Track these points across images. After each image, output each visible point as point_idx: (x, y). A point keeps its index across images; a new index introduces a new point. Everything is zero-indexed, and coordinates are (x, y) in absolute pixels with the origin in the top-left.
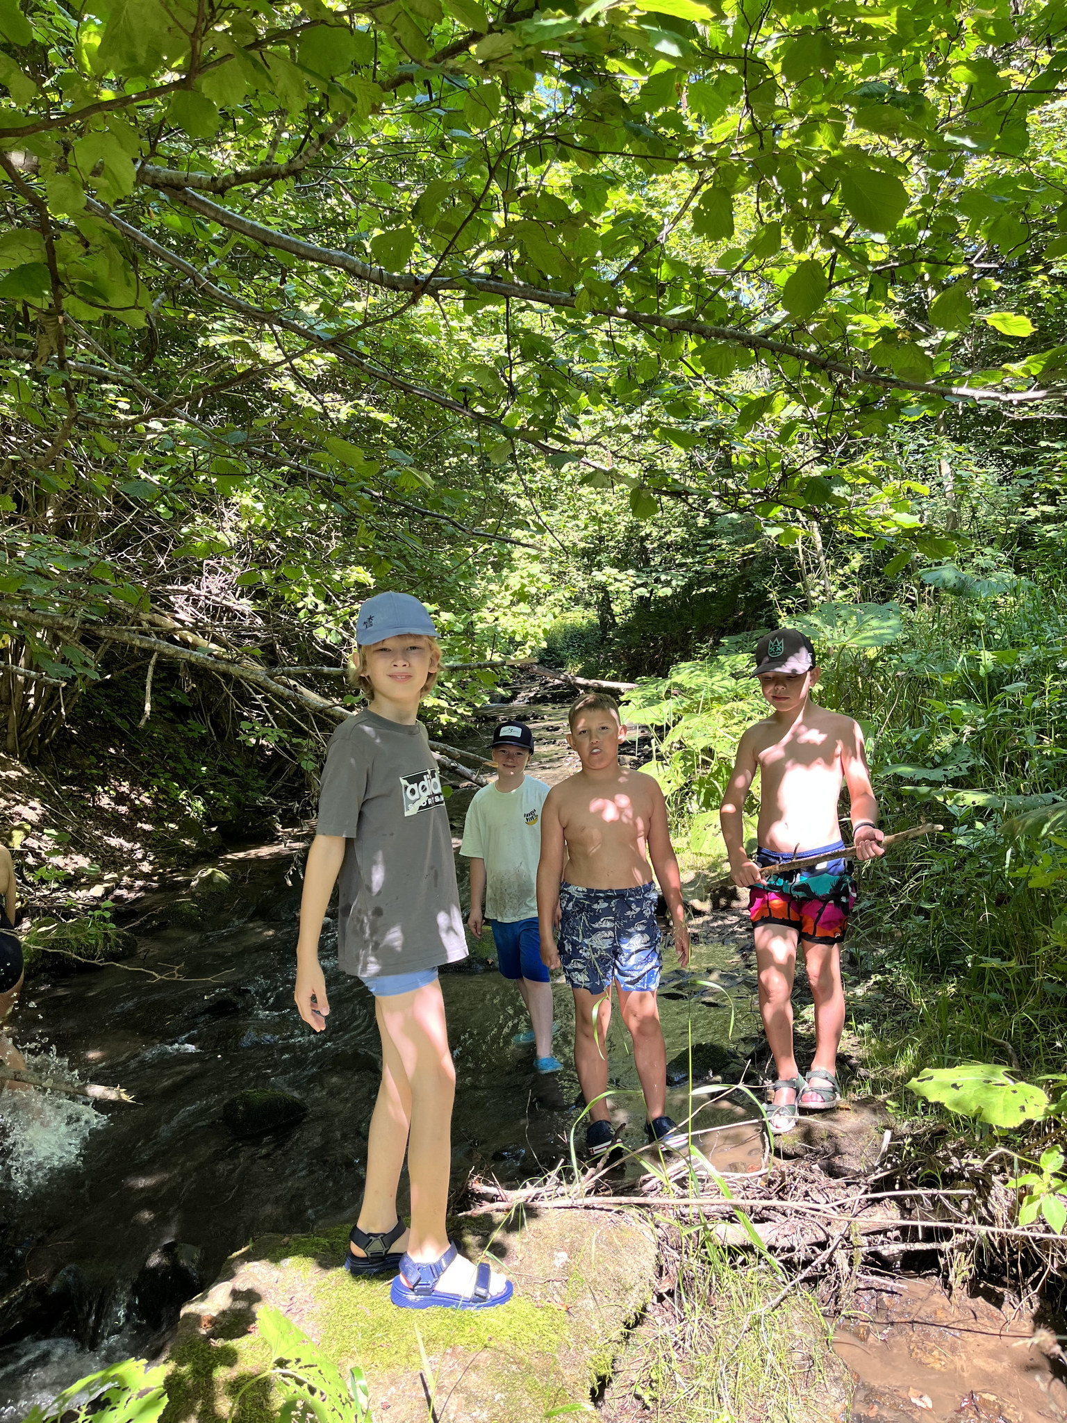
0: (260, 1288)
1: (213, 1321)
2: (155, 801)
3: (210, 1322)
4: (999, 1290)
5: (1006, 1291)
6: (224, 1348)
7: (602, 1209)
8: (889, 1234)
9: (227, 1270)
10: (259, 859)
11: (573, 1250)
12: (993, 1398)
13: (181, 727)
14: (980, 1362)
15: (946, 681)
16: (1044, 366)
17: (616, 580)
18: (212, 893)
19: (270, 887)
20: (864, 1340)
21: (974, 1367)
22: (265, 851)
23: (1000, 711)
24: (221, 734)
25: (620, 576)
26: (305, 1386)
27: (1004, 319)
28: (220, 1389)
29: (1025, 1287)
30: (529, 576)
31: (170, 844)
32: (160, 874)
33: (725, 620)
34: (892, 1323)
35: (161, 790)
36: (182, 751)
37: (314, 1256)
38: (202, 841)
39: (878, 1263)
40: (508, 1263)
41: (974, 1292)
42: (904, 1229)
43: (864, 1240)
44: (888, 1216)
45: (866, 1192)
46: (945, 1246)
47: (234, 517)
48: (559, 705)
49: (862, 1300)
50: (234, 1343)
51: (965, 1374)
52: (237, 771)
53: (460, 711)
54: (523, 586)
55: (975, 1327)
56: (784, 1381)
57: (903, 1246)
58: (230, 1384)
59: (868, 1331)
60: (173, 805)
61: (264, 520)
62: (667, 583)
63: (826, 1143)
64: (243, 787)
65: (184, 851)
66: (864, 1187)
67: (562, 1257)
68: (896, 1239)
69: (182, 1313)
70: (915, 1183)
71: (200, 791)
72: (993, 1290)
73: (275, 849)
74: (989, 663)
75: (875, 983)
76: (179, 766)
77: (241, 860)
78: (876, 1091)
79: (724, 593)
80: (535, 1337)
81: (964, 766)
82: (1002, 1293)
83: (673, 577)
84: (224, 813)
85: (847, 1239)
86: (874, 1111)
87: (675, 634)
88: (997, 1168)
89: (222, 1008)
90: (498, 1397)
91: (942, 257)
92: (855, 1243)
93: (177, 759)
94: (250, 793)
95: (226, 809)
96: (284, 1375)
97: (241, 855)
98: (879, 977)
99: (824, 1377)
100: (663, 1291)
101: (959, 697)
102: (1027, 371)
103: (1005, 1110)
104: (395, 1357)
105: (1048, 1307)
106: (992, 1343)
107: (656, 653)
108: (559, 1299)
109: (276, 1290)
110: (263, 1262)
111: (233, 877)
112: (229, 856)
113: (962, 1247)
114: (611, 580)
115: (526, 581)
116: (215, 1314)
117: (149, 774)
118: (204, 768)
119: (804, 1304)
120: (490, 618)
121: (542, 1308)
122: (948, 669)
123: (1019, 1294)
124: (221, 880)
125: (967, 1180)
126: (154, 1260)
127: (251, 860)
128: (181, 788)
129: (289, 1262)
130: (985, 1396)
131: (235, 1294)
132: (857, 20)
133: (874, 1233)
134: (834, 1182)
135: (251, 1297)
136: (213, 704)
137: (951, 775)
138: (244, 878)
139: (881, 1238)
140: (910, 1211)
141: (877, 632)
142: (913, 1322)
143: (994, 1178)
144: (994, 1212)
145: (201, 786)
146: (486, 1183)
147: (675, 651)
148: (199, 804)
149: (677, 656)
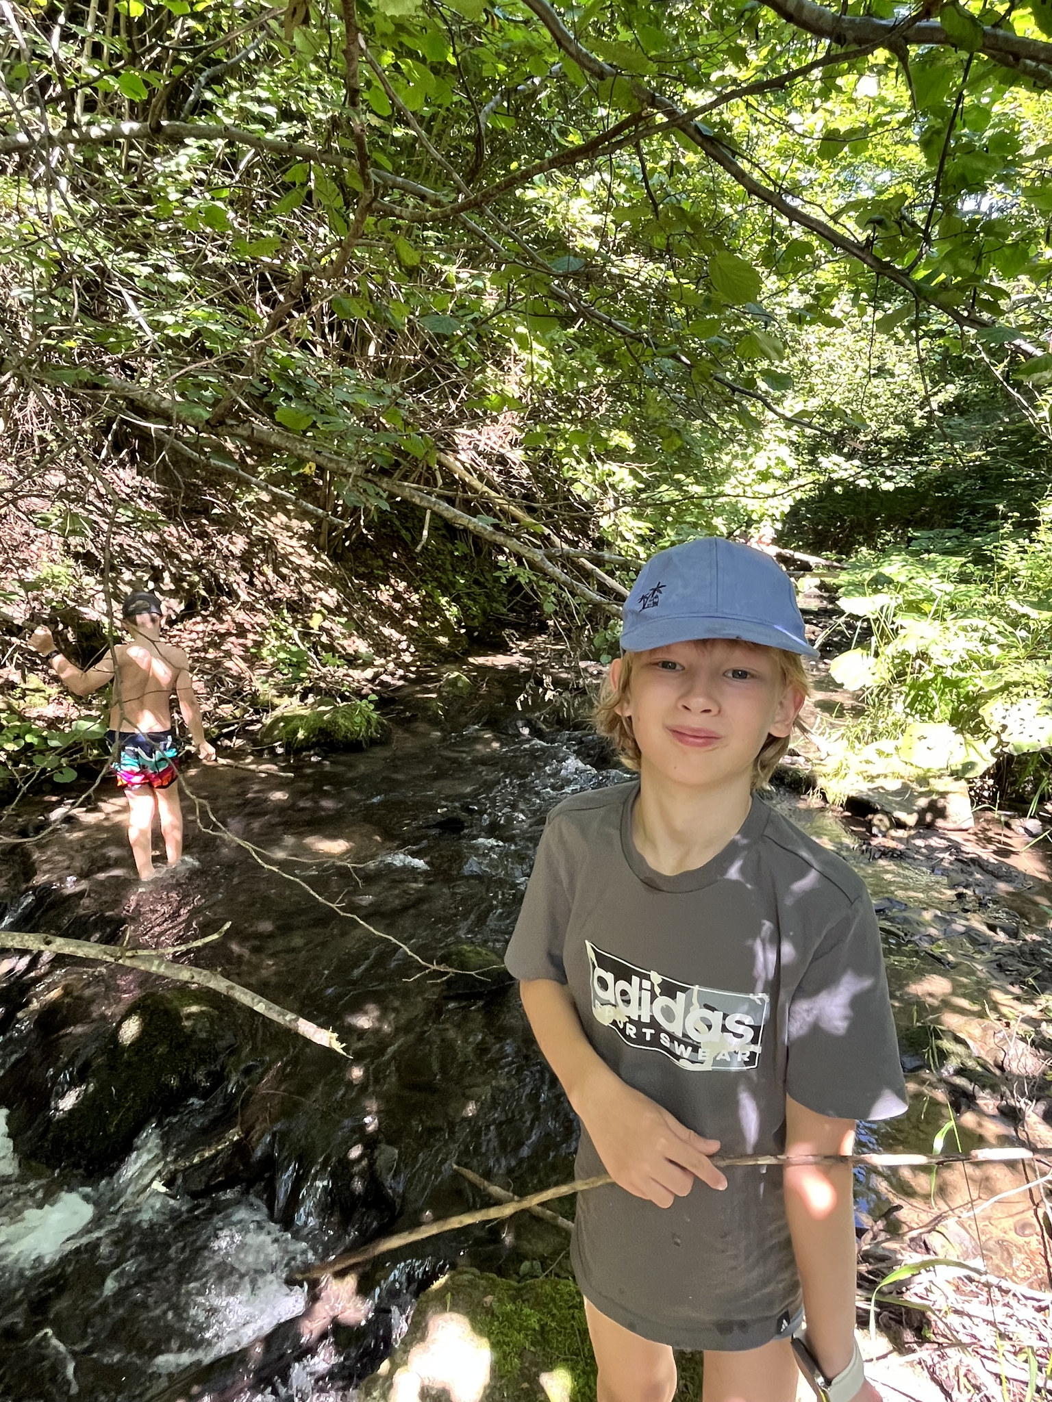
2: (422, 602)
17: (840, 468)
18: (455, 694)
24: (479, 552)
25: (844, 465)
30: (776, 458)
31: (429, 641)
32: (417, 666)
33: (912, 513)
36: (448, 562)
38: (453, 640)
47: (519, 373)
52: (487, 584)
54: (769, 467)
60: (436, 608)
61: (546, 378)
64: (490, 598)
65: (438, 648)
71: (457, 599)
73: (507, 660)
76: (443, 576)
77: (479, 665)
83: (898, 474)
84: (472, 619)
95: (475, 616)
97: (482, 660)
107: (841, 532)
112: (471, 660)
114: (836, 468)
115: (773, 463)
117: (421, 580)
118: (463, 581)
124: (464, 684)
127: (488, 666)
128: (444, 596)
138: (482, 685)
145: (459, 595)
147: (861, 533)
148: (455, 609)
149: (861, 538)
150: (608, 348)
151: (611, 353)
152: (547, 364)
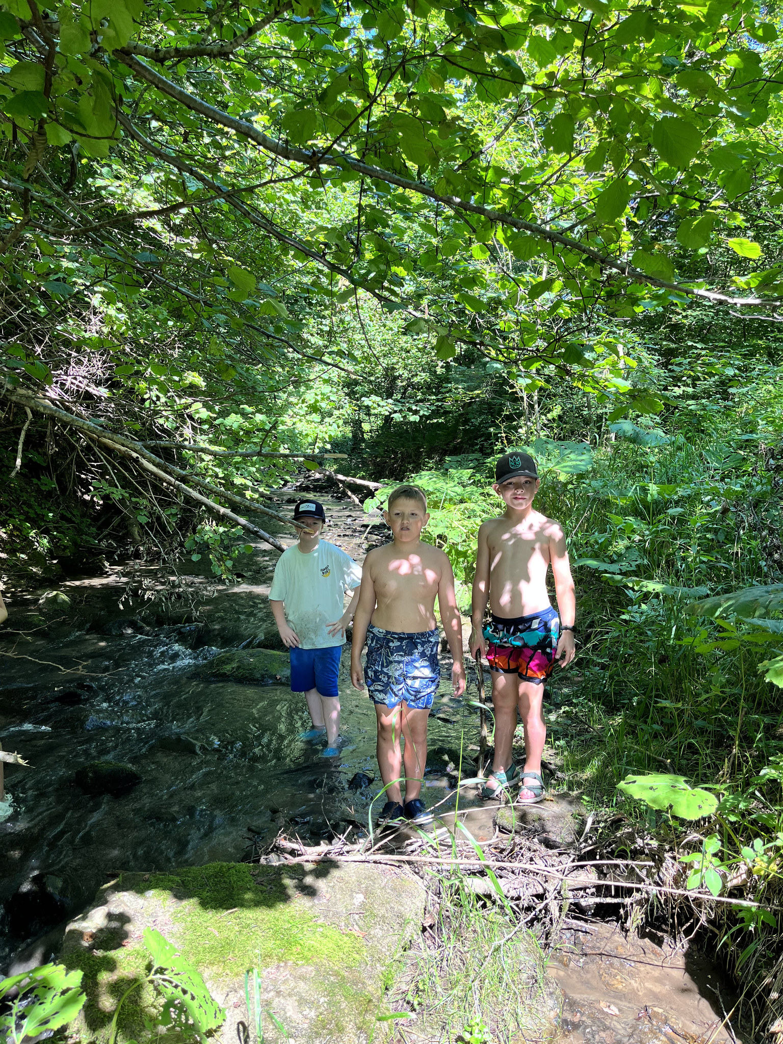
0: (130, 912)
1: (93, 936)
2: (10, 535)
3: (91, 936)
4: (660, 934)
5: (665, 935)
6: (105, 957)
7: (386, 864)
8: (588, 890)
9: (100, 898)
10: (92, 587)
11: (367, 893)
12: (661, 1011)
13: (35, 481)
14: (648, 985)
15: (621, 502)
16: (761, 282)
17: (379, 405)
18: (55, 610)
19: (102, 609)
20: (566, 965)
21: (646, 988)
22: (96, 582)
23: (661, 527)
24: (63, 489)
25: (382, 403)
26: (179, 989)
27: (741, 244)
28: (103, 990)
29: (679, 933)
30: (322, 394)
31: (20, 570)
32: (12, 592)
33: (447, 444)
34: (586, 955)
35: (15, 528)
36: (33, 499)
37: (171, 889)
38: (47, 569)
39: (578, 911)
40: (319, 900)
41: (642, 934)
42: (599, 888)
43: (570, 894)
44: (589, 877)
45: (573, 861)
46: (627, 901)
47: (99, 323)
48: (318, 494)
49: (564, 937)
50: (112, 954)
51: (640, 993)
52: (74, 519)
53: (261, 490)
54: (317, 401)
55: (644, 960)
56: (515, 993)
57: (598, 900)
58: (111, 985)
59: (570, 960)
60: (25, 540)
61: (124, 328)
62: (416, 412)
63: (536, 824)
64: (79, 532)
65: (32, 577)
66: (573, 857)
67: (359, 898)
68: (593, 894)
69: (67, 929)
70: (611, 855)
71: (46, 532)
72: (656, 934)
73: (104, 581)
74: (655, 493)
75: (564, 712)
76: (30, 511)
77: (77, 587)
78: (570, 788)
79: (450, 425)
80: (344, 956)
81: (633, 564)
82: (662, 937)
83: (422, 408)
84: (64, 550)
85: (559, 893)
86: (571, 803)
87: (410, 451)
88: (667, 847)
89: (70, 698)
90: (322, 1000)
91: (689, 194)
92: (564, 896)
93: (30, 506)
94: (84, 537)
95: (66, 547)
96: (164, 980)
97: (77, 583)
98: (567, 708)
99: (544, 992)
100: (426, 925)
101: (629, 515)
102: (748, 284)
103: (688, 807)
104: (241, 968)
105: (695, 947)
106: (657, 973)
107: (396, 462)
108: (357, 929)
109: (142, 914)
110: (131, 892)
111: (73, 599)
112: (68, 583)
113: (640, 903)
114: (375, 405)
115: (319, 398)
116: (94, 931)
117: (7, 514)
118: (51, 515)
119: (528, 939)
120: (290, 423)
121: (347, 935)
122: (623, 495)
123: (675, 938)
124: (64, 601)
125: (647, 855)
126: (26, 887)
127: (85, 587)
128: (32, 528)
129: (151, 893)
130: (656, 1009)
131: (110, 916)
132: (678, 6)
133: (577, 889)
134: (550, 852)
135: (123, 919)
136: (59, 466)
137: (624, 569)
138: (81, 601)
139: (582, 893)
140: (605, 875)
141: (574, 463)
142: (601, 954)
143: (666, 855)
144: (664, 878)
145: (47, 528)
146: (290, 840)
147: (409, 463)
148: (45, 541)
149: (410, 467)
150: (176, 305)
151: (179, 309)
152: (123, 317)
